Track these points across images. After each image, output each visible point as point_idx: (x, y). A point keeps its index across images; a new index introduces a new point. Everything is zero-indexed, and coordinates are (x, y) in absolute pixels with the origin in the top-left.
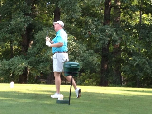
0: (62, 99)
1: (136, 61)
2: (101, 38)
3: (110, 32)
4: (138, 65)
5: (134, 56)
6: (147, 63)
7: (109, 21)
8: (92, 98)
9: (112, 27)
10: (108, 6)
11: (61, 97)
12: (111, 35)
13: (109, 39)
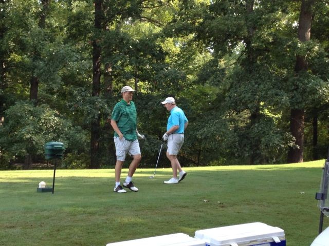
0: (44, 187)
2: (89, 111)
3: (100, 104)
7: (99, 91)
8: (81, 183)
9: (103, 98)
10: (96, 73)
11: (42, 184)
12: (102, 108)
13: (99, 112)
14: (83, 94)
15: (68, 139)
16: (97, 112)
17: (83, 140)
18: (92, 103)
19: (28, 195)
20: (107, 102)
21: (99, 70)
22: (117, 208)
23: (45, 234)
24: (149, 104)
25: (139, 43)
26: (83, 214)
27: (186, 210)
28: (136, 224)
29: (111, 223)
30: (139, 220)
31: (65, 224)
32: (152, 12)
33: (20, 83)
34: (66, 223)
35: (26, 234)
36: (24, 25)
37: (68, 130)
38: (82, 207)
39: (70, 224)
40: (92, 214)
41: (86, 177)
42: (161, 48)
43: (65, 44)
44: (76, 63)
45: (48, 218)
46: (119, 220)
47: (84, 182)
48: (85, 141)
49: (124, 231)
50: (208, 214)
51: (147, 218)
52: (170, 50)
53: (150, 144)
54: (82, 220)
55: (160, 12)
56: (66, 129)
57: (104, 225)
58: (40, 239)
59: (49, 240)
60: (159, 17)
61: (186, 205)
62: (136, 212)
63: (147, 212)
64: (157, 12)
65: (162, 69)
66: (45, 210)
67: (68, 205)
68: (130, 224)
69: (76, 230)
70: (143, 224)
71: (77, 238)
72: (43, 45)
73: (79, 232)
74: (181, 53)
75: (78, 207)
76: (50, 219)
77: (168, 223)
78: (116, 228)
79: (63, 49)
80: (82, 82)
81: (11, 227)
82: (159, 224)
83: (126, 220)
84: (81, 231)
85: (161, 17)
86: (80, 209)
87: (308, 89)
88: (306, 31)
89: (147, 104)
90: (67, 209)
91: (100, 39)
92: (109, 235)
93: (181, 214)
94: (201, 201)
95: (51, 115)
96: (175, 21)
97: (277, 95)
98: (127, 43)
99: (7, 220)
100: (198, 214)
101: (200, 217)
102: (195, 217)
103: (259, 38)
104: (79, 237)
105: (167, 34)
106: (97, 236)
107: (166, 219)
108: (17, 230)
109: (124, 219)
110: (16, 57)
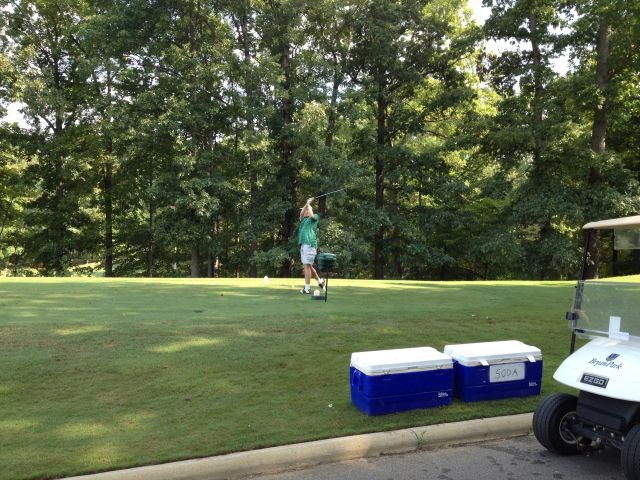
0: (318, 295)
1: (415, 249)
2: (372, 224)
3: (382, 217)
4: (417, 253)
5: (412, 243)
6: (428, 251)
7: (382, 204)
10: (379, 186)
11: (317, 293)
12: (384, 220)
13: (382, 224)
15: (352, 250)
17: (366, 251)
19: (303, 302)
20: (390, 216)
21: (382, 184)
22: (381, 318)
23: (307, 340)
24: (431, 217)
25: (421, 157)
26: (346, 322)
27: (451, 324)
28: (396, 335)
29: (371, 333)
30: (399, 332)
31: (327, 332)
32: (437, 125)
34: (329, 330)
35: (289, 338)
36: (311, 143)
38: (347, 316)
39: (332, 331)
40: (355, 323)
42: (443, 161)
43: (349, 160)
44: (359, 178)
45: (313, 325)
46: (379, 330)
47: (358, 292)
50: (472, 329)
51: (407, 330)
52: (455, 163)
53: (433, 257)
54: (344, 329)
55: (445, 125)
56: (350, 241)
57: (364, 334)
59: (309, 345)
60: (444, 130)
61: (451, 319)
62: (398, 324)
63: (409, 324)
64: (443, 125)
65: (444, 182)
66: (312, 317)
67: (335, 314)
68: (389, 335)
69: (336, 337)
70: (401, 336)
71: (335, 345)
72: (328, 161)
73: (339, 339)
74: (467, 166)
75: (344, 316)
76: (315, 325)
77: (428, 335)
78: (375, 338)
79: (348, 164)
81: (277, 331)
82: (419, 336)
83: (386, 331)
84: (341, 338)
85: (446, 130)
86: (345, 318)
87: (604, 204)
88: (600, 140)
90: (332, 318)
91: (382, 155)
93: (443, 328)
94: (469, 315)
95: (335, 228)
96: (457, 134)
97: (569, 208)
98: (409, 158)
99: (277, 324)
100: (463, 328)
101: (463, 331)
103: (549, 149)
104: (338, 344)
105: (449, 148)
107: (427, 332)
108: (283, 334)
109: (384, 330)
110: (305, 172)
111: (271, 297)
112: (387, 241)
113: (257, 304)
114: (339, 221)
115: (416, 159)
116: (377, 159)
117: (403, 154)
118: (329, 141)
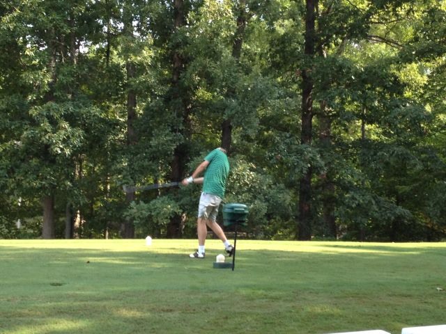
0: (223, 262)
1: (356, 199)
2: (296, 164)
3: (311, 155)
4: (359, 205)
5: (352, 191)
6: (373, 202)
7: (310, 137)
8: (273, 259)
9: (314, 147)
10: (306, 113)
11: (221, 258)
12: (313, 159)
13: (309, 165)
14: (288, 141)
15: (267, 200)
16: (306, 166)
17: (287, 202)
18: (300, 153)
19: (202, 271)
20: (320, 152)
21: (310, 109)
22: (311, 293)
23: (208, 322)
24: (378, 154)
25: (364, 72)
26: (263, 298)
27: (407, 301)
28: (332, 315)
29: (297, 312)
30: (336, 311)
31: (237, 311)
32: (387, 28)
33: (210, 128)
34: (238, 308)
35: (184, 320)
36: (213, 53)
37: (267, 188)
38: (263, 289)
39: (243, 310)
40: (277, 299)
41: (282, 251)
42: (396, 78)
43: (263, 76)
44: (278, 100)
45: (217, 301)
46: (309, 309)
47: (278, 257)
48: (290, 204)
49: (313, 324)
50: (438, 308)
51: (348, 308)
52: (412, 79)
53: (380, 209)
54: (260, 307)
55: (398, 28)
56: (265, 188)
57: (288, 314)
58: (202, 328)
59: (212, 330)
60: (397, 35)
61: (409, 293)
62: (335, 300)
63: (351, 300)
64: (395, 28)
65: (398, 106)
66: (216, 291)
67: (247, 287)
68: (323, 315)
69: (249, 318)
70: (341, 316)
71: (248, 329)
72: (235, 78)
73: (253, 321)
74: (429, 84)
75: (259, 289)
76: (219, 302)
77: (377, 316)
78: (303, 320)
79: (262, 82)
80: (288, 125)
81: (168, 311)
82: (364, 317)
83: (318, 310)
84: (256, 320)
85: (399, 35)
86: (260, 292)
89: (375, 154)
90: (244, 292)
91: (311, 69)
92: (292, 328)
93: (398, 305)
94: (432, 288)
95: (244, 170)
96: (416, 39)
98: (348, 73)
99: (166, 301)
100: (425, 306)
101: (425, 310)
102: (419, 310)
104: (252, 327)
105: (405, 58)
106: (276, 329)
107: (375, 311)
108: (176, 315)
109: (316, 308)
110: (203, 93)
111: (157, 265)
112: (317, 187)
113: (138, 274)
114: (250, 160)
115: (358, 74)
116: (303, 75)
117: (341, 67)
118: (236, 51)
